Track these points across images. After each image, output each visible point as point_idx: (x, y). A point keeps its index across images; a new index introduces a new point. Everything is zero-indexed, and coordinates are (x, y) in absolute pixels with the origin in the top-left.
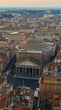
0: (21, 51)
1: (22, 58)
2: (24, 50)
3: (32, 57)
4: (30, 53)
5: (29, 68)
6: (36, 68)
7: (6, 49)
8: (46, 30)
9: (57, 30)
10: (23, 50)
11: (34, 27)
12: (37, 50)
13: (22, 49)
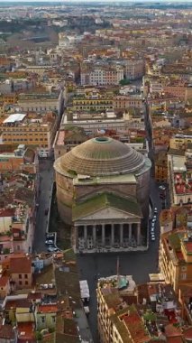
0: (80, 180)
1: (86, 198)
2: (87, 179)
3: (111, 194)
4: (106, 185)
5: (112, 223)
6: (130, 223)
7: (23, 175)
8: (95, 99)
9: (128, 98)
10: (85, 177)
11: (58, 92)
12: (121, 174)
13: (80, 176)
